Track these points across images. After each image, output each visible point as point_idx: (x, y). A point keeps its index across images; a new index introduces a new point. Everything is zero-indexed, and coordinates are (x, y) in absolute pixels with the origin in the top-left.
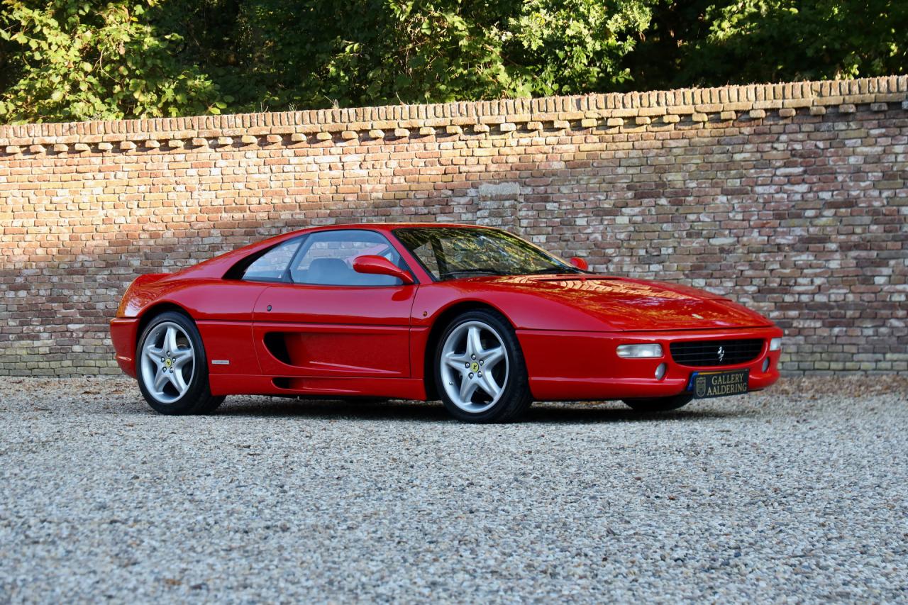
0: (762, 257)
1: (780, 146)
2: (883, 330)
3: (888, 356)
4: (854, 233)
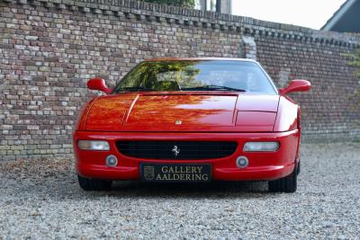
0: (16, 87)
1: (29, 22)
2: (64, 131)
3: (64, 146)
4: (56, 77)
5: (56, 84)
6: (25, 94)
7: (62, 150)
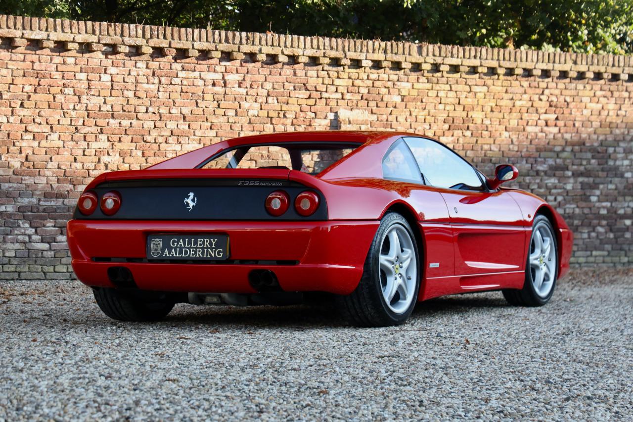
1: (544, 98)
3: (594, 253)
4: (581, 165)
5: (582, 174)
6: (540, 187)
7: (591, 259)
